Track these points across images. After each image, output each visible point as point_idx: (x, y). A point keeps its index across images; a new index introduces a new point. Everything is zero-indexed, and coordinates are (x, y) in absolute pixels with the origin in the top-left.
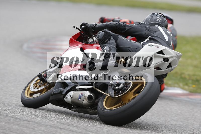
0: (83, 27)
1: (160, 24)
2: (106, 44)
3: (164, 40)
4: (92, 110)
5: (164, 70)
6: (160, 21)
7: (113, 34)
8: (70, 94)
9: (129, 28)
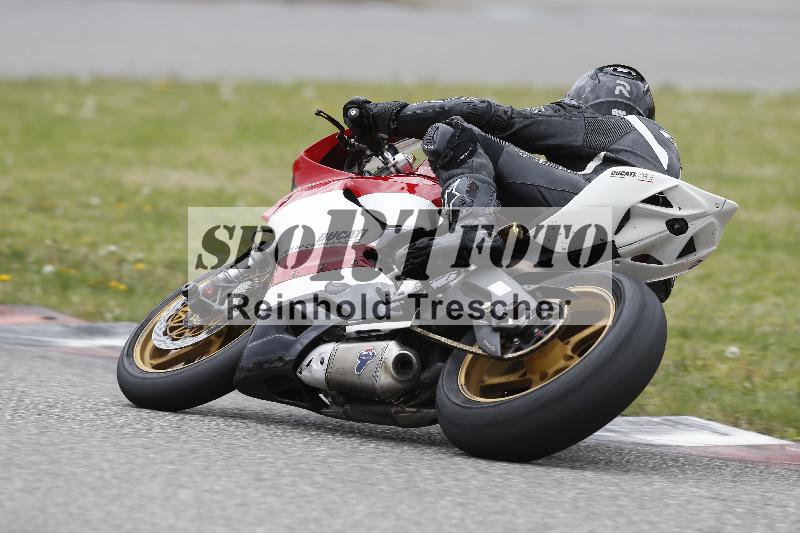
0: (353, 112)
4: (407, 409)
5: (667, 263)
6: (627, 95)
7: (484, 134)
8: (320, 354)
9: (525, 122)
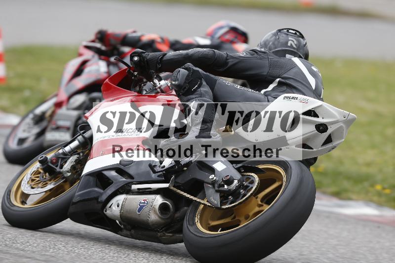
0: (136, 59)
1: (295, 53)
2: (192, 94)
3: (307, 85)
4: (167, 234)
5: (316, 149)
6: (294, 46)
7: (205, 73)
8: (117, 201)
9: (235, 62)
